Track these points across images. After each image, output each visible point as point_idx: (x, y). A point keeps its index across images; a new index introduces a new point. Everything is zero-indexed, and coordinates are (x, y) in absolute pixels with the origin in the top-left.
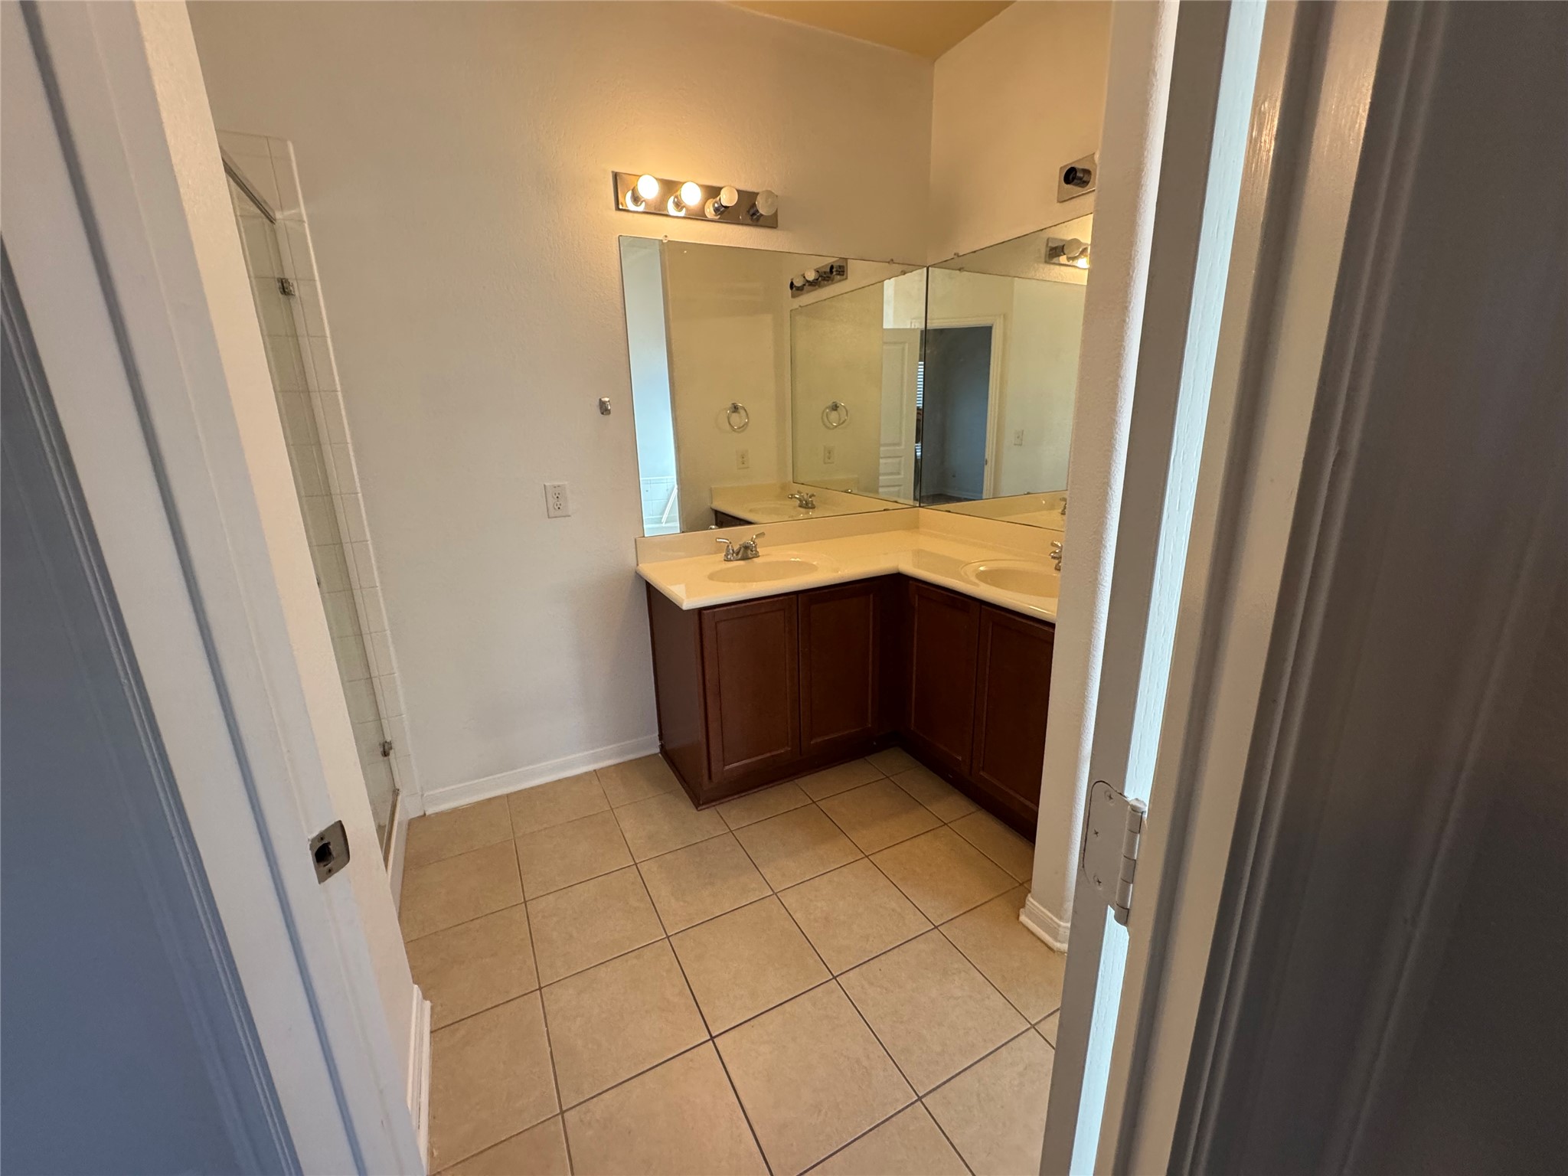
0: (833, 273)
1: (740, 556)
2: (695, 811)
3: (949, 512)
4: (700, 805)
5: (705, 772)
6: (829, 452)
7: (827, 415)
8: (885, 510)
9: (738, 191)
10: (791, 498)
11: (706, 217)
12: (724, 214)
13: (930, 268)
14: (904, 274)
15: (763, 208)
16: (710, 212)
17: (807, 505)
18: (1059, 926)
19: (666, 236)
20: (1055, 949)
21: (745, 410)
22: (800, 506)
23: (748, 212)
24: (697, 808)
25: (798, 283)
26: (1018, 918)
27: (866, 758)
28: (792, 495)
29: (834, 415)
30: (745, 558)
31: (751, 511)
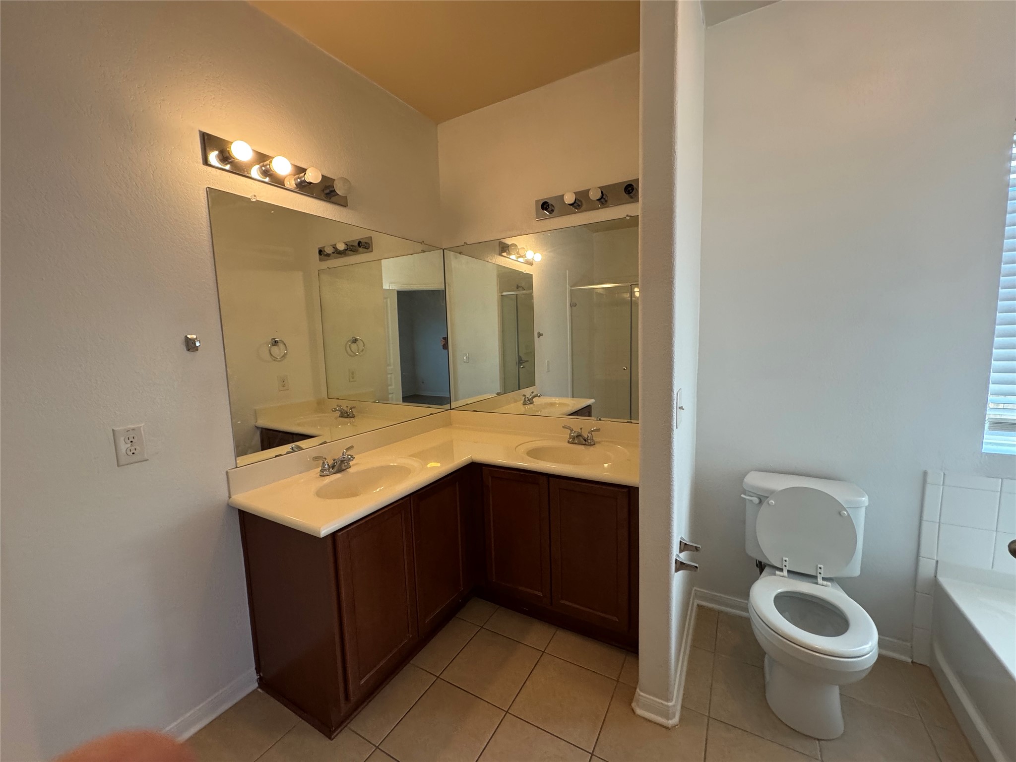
0: (362, 246)
1: (336, 469)
2: (328, 741)
3: (476, 411)
4: (331, 735)
5: (342, 696)
6: (352, 374)
7: (350, 347)
8: (430, 415)
9: (322, 175)
10: (335, 411)
11: (285, 186)
12: (304, 188)
13: (445, 250)
14: (424, 252)
15: (340, 190)
16: (291, 183)
17: (346, 415)
18: (668, 706)
19: (255, 196)
20: (670, 726)
21: (285, 344)
22: (342, 416)
23: (323, 191)
24: (330, 738)
25: (329, 250)
26: (633, 711)
27: (457, 616)
28: (335, 409)
29: (354, 346)
30: (340, 471)
31: (299, 425)
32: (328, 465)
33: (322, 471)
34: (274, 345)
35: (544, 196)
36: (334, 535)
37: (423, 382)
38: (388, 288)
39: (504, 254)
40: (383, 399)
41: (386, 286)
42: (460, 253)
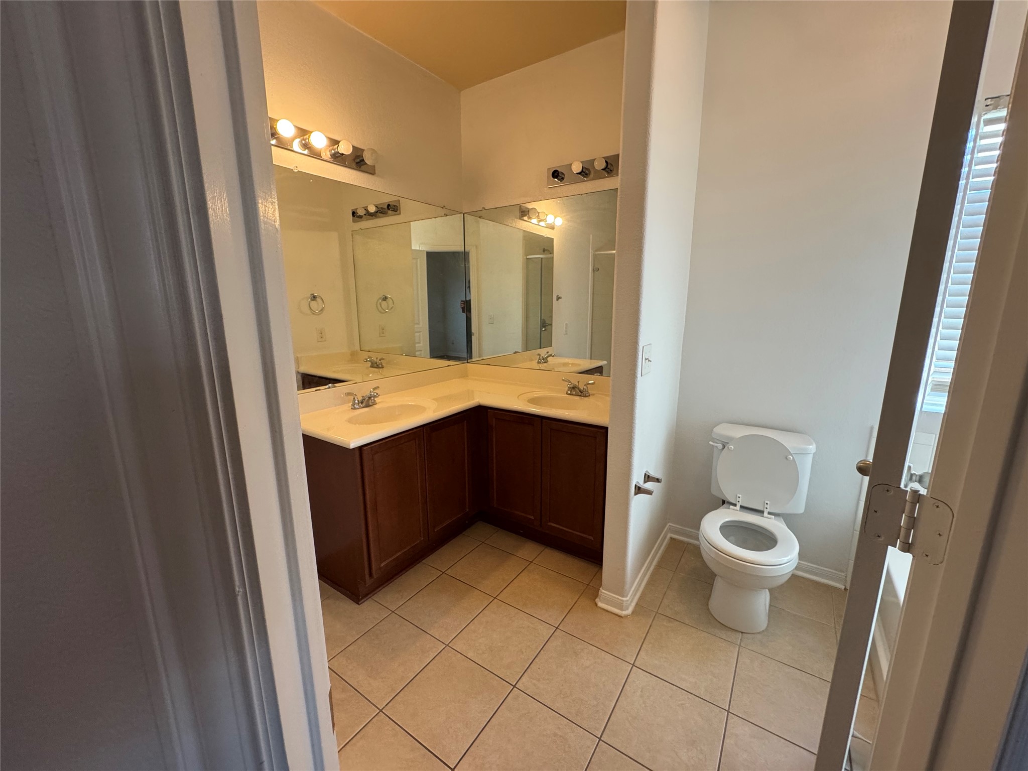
0: (391, 208)
1: (364, 404)
2: (357, 606)
3: (489, 365)
4: (360, 601)
5: (367, 572)
6: (383, 330)
7: (380, 305)
8: (448, 366)
9: (353, 146)
10: (366, 361)
11: (321, 157)
12: (338, 158)
13: (465, 215)
14: (447, 216)
15: (368, 159)
16: (326, 155)
17: (376, 365)
18: (623, 601)
19: (297, 167)
20: (623, 616)
21: (322, 299)
22: (372, 367)
23: (354, 160)
24: (358, 604)
25: (361, 212)
26: (596, 604)
27: (463, 533)
28: (366, 359)
29: (384, 304)
30: (368, 406)
31: (334, 372)
32: (358, 401)
33: (353, 405)
34: (312, 300)
35: (555, 165)
36: (361, 448)
37: (453, 344)
38: (418, 249)
39: (526, 218)
40: (411, 354)
41: (415, 246)
42: (480, 217)
